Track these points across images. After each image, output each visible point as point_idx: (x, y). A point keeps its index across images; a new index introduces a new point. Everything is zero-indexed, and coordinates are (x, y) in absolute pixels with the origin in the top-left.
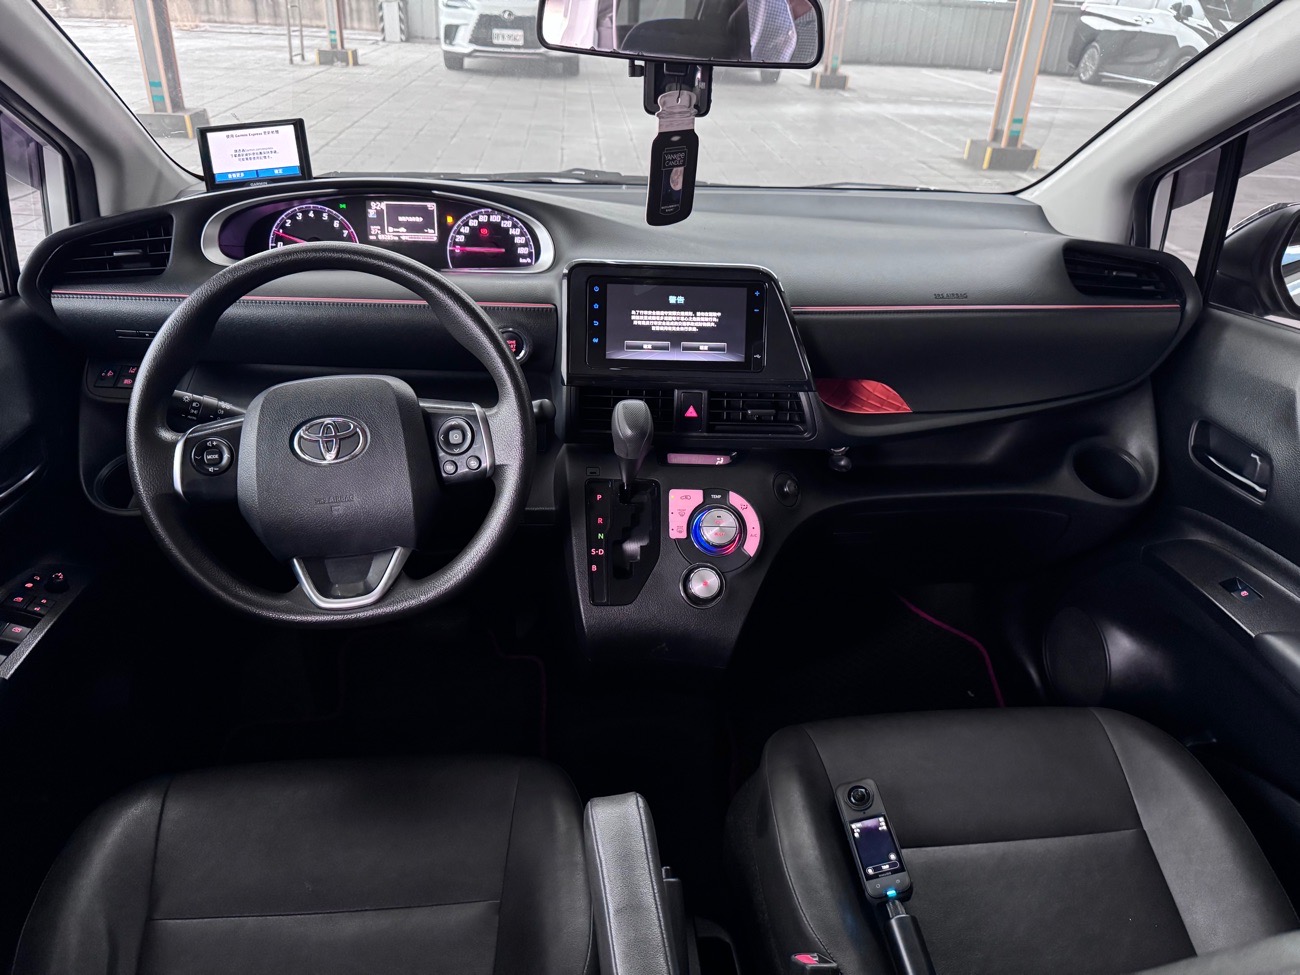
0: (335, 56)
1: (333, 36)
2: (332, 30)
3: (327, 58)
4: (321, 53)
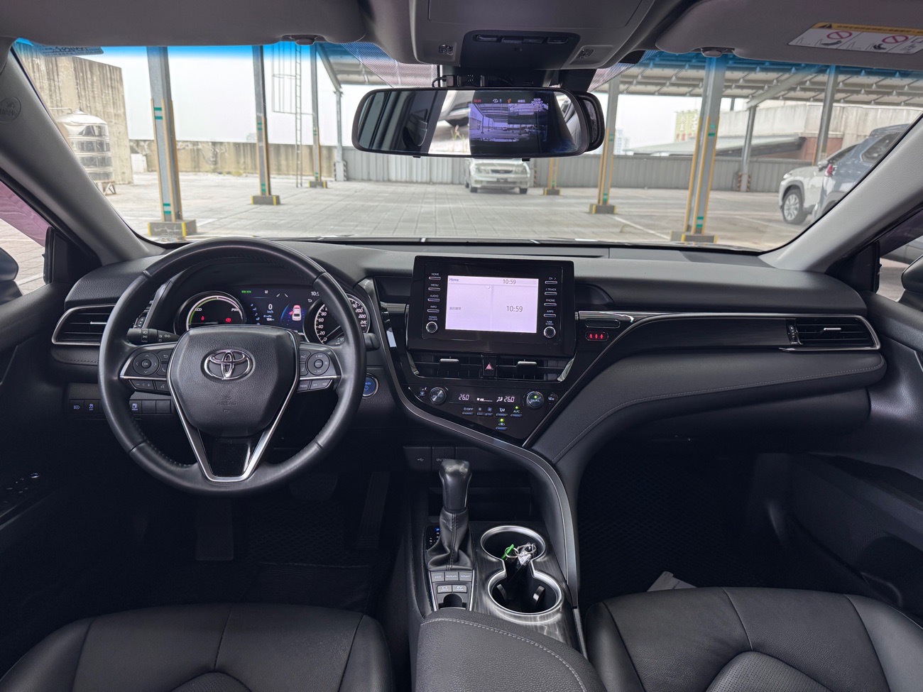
0: (317, 184)
1: (316, 175)
2: (316, 172)
3: (313, 185)
4: (310, 183)
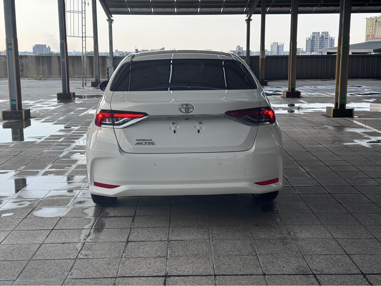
1: (97, 78)
2: (97, 75)
3: (94, 85)
4: (92, 83)
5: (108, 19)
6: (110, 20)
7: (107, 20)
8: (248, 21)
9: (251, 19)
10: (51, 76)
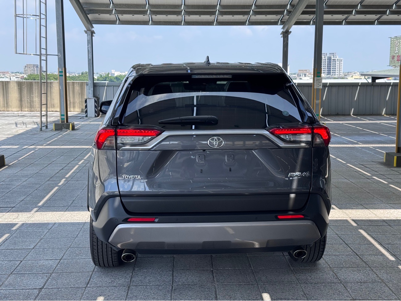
0: (63, 126)
1: (62, 117)
2: (63, 114)
3: (59, 127)
4: (56, 125)
5: (86, 30)
6: (89, 32)
7: (86, 32)
8: (286, 34)
9: (290, 31)
10: (8, 110)
